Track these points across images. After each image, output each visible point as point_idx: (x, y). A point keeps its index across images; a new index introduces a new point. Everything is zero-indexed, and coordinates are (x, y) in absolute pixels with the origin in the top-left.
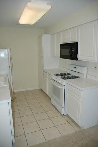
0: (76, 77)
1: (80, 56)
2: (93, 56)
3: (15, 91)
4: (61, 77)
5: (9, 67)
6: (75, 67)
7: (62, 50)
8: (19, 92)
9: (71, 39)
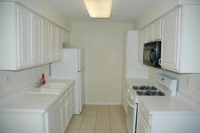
0: (161, 94)
1: (163, 62)
2: (175, 63)
3: (87, 103)
4: (137, 91)
5: (79, 72)
6: (163, 79)
7: (145, 52)
8: (94, 105)
9: (155, 36)
